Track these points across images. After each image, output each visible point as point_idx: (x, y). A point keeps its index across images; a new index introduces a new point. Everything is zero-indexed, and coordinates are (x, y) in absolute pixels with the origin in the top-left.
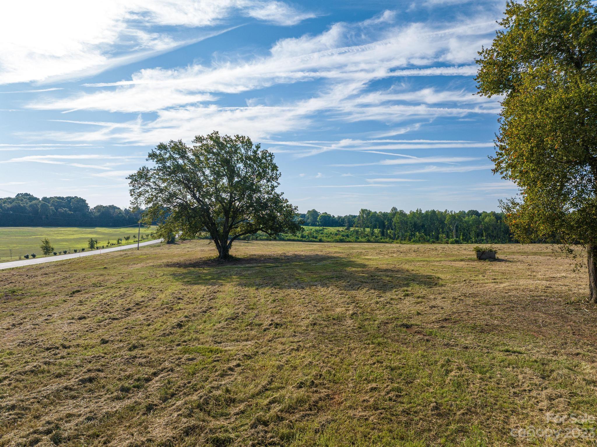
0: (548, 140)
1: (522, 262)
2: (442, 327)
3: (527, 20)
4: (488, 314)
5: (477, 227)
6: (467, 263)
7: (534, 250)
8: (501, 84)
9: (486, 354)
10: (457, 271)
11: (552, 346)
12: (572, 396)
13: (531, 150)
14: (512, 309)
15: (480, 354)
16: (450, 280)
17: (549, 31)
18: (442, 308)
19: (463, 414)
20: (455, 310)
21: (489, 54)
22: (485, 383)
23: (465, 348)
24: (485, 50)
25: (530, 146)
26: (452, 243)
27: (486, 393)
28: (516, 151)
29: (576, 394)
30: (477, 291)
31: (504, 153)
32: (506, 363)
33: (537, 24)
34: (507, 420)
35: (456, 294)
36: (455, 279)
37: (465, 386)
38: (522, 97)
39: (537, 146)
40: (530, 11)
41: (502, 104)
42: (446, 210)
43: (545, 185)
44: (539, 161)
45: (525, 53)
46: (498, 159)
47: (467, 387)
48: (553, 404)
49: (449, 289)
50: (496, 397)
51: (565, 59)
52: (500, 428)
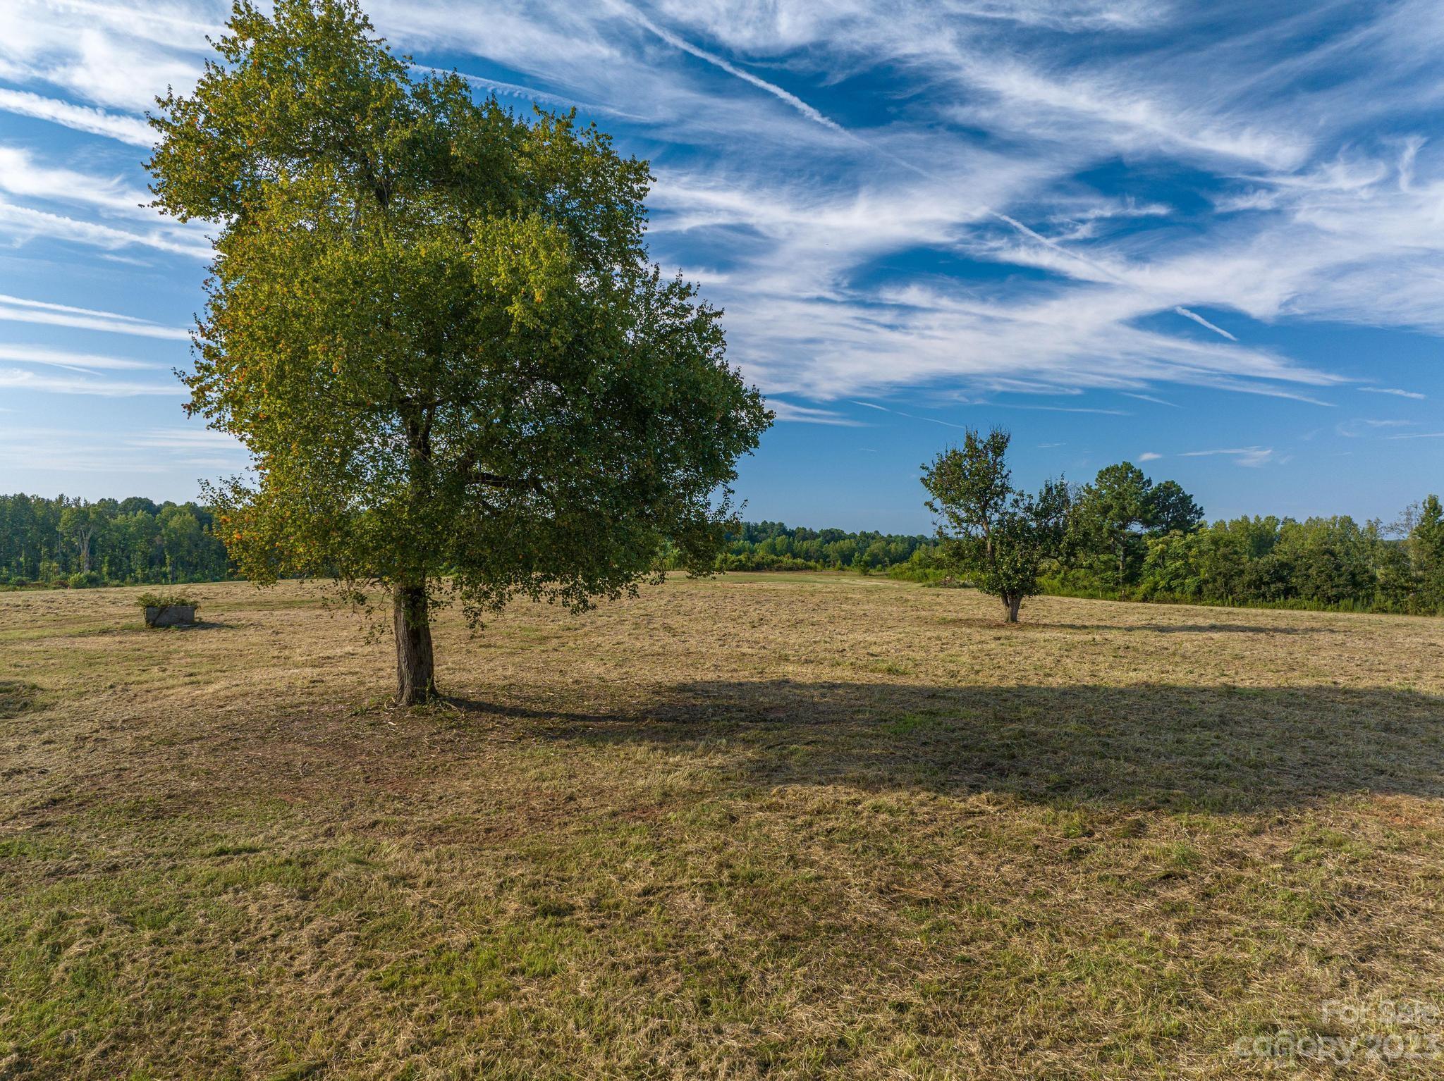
0: (317, 348)
1: (259, 626)
2: (42, 826)
3: (280, 61)
4: (172, 768)
5: (150, 542)
6: (117, 639)
7: (288, 597)
8: (213, 194)
9: (167, 874)
10: (91, 661)
11: (322, 818)
12: (362, 921)
13: (280, 367)
14: (232, 745)
15: (153, 875)
16: (68, 690)
17: (328, 103)
18: (43, 772)
19: (104, 1054)
20: (80, 772)
21: (184, 113)
22: (166, 948)
23: (109, 870)
24: (176, 97)
25: (276, 357)
26: (78, 585)
27: (167, 976)
28: (244, 366)
29: (369, 915)
30: (146, 712)
31: (214, 367)
32: (219, 884)
33: (302, 77)
34: (220, 1028)
35: (85, 727)
36: (84, 685)
37: (110, 974)
38: (263, 239)
39: (292, 360)
40: (286, 42)
41: (217, 245)
42: (61, 497)
43: (309, 452)
44: (296, 396)
45: (272, 136)
46: (200, 380)
47: (116, 976)
48: (324, 952)
49: (66, 715)
50: (193, 982)
51: (358, 175)
52: (204, 1054)
